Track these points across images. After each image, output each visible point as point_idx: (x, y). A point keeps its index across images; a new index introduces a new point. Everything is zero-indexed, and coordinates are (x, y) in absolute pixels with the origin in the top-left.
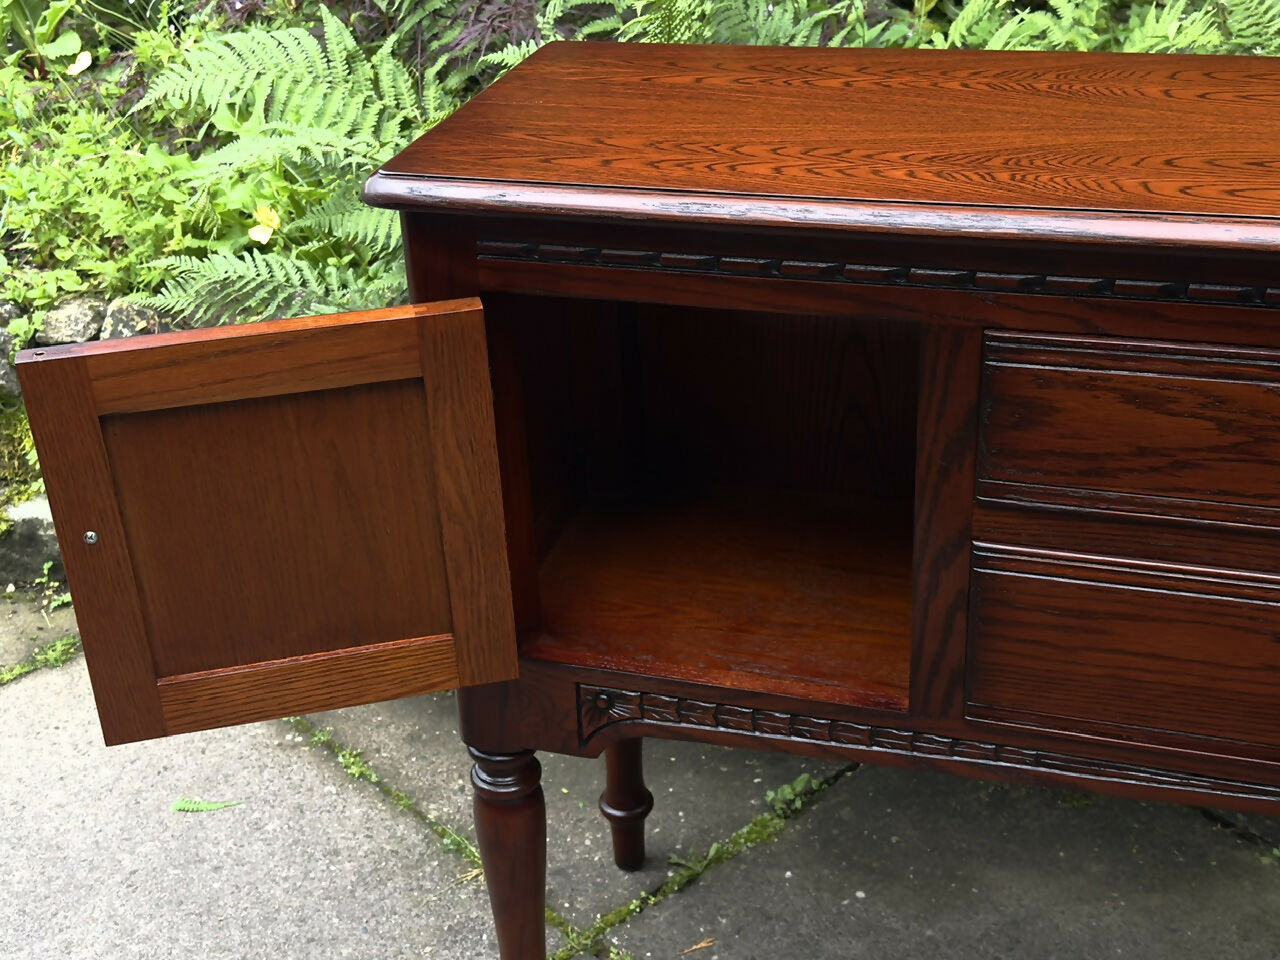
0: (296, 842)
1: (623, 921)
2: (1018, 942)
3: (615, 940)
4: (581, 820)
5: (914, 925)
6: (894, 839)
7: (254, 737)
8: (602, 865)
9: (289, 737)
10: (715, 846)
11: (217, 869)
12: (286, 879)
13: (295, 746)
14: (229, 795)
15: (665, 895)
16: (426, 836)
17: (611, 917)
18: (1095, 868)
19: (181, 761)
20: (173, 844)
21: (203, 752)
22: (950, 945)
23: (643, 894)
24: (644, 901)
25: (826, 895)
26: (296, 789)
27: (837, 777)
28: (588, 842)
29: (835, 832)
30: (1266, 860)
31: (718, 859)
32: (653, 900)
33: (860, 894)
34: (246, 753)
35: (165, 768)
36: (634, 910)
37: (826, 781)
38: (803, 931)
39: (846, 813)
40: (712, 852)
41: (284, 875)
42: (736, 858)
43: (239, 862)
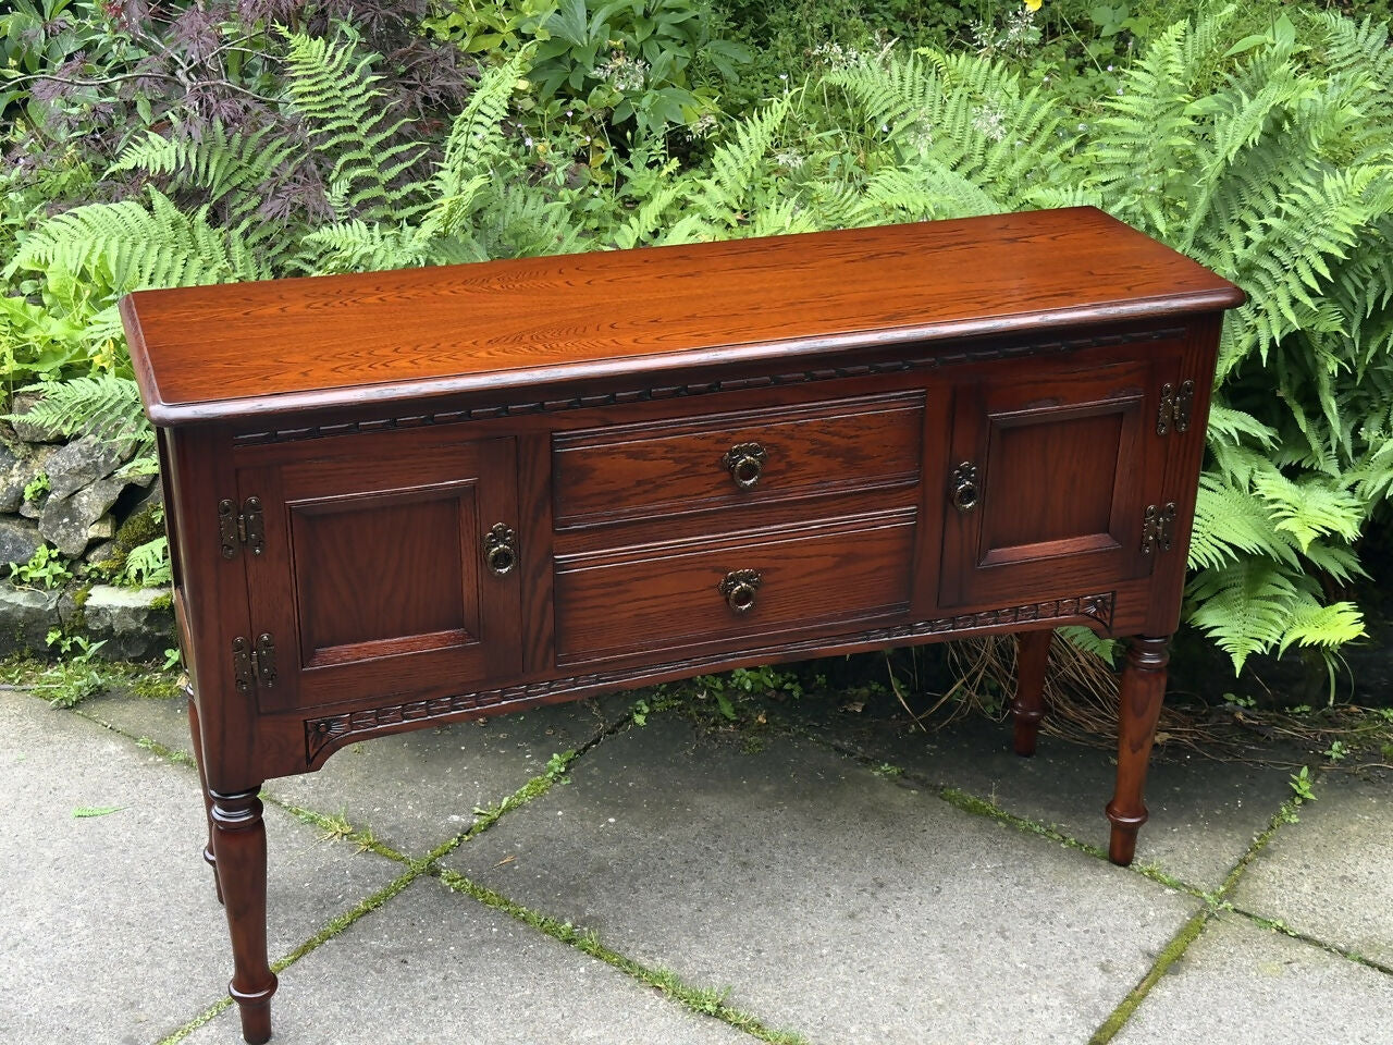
0: (182, 829)
1: (447, 853)
2: (720, 836)
3: (444, 864)
4: (401, 794)
5: (650, 834)
6: (631, 784)
7: (122, 761)
8: (424, 821)
9: (151, 759)
10: (506, 799)
11: (124, 851)
12: (182, 853)
13: (158, 765)
14: (115, 804)
15: (474, 833)
16: (285, 815)
17: (438, 851)
18: (767, 789)
19: (66, 783)
20: (82, 839)
21: (82, 775)
22: (675, 844)
23: (459, 835)
24: (460, 839)
25: (588, 823)
26: (171, 793)
27: (585, 749)
28: (410, 808)
29: (589, 784)
30: (876, 774)
31: (509, 809)
32: (466, 838)
33: (612, 820)
34: (119, 773)
35: (55, 789)
36: (454, 846)
37: (578, 752)
38: (576, 845)
39: (595, 771)
40: (504, 804)
41: (179, 850)
42: (521, 806)
43: (140, 846)
